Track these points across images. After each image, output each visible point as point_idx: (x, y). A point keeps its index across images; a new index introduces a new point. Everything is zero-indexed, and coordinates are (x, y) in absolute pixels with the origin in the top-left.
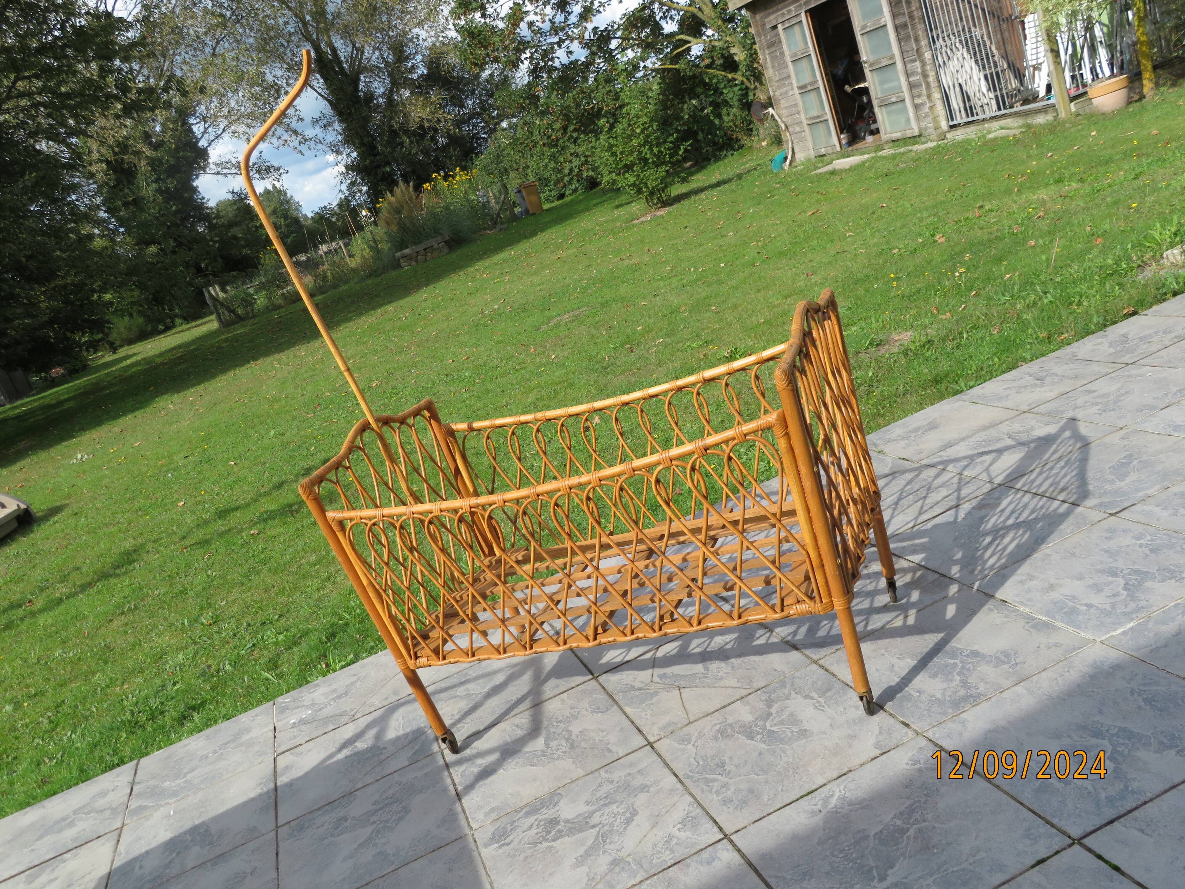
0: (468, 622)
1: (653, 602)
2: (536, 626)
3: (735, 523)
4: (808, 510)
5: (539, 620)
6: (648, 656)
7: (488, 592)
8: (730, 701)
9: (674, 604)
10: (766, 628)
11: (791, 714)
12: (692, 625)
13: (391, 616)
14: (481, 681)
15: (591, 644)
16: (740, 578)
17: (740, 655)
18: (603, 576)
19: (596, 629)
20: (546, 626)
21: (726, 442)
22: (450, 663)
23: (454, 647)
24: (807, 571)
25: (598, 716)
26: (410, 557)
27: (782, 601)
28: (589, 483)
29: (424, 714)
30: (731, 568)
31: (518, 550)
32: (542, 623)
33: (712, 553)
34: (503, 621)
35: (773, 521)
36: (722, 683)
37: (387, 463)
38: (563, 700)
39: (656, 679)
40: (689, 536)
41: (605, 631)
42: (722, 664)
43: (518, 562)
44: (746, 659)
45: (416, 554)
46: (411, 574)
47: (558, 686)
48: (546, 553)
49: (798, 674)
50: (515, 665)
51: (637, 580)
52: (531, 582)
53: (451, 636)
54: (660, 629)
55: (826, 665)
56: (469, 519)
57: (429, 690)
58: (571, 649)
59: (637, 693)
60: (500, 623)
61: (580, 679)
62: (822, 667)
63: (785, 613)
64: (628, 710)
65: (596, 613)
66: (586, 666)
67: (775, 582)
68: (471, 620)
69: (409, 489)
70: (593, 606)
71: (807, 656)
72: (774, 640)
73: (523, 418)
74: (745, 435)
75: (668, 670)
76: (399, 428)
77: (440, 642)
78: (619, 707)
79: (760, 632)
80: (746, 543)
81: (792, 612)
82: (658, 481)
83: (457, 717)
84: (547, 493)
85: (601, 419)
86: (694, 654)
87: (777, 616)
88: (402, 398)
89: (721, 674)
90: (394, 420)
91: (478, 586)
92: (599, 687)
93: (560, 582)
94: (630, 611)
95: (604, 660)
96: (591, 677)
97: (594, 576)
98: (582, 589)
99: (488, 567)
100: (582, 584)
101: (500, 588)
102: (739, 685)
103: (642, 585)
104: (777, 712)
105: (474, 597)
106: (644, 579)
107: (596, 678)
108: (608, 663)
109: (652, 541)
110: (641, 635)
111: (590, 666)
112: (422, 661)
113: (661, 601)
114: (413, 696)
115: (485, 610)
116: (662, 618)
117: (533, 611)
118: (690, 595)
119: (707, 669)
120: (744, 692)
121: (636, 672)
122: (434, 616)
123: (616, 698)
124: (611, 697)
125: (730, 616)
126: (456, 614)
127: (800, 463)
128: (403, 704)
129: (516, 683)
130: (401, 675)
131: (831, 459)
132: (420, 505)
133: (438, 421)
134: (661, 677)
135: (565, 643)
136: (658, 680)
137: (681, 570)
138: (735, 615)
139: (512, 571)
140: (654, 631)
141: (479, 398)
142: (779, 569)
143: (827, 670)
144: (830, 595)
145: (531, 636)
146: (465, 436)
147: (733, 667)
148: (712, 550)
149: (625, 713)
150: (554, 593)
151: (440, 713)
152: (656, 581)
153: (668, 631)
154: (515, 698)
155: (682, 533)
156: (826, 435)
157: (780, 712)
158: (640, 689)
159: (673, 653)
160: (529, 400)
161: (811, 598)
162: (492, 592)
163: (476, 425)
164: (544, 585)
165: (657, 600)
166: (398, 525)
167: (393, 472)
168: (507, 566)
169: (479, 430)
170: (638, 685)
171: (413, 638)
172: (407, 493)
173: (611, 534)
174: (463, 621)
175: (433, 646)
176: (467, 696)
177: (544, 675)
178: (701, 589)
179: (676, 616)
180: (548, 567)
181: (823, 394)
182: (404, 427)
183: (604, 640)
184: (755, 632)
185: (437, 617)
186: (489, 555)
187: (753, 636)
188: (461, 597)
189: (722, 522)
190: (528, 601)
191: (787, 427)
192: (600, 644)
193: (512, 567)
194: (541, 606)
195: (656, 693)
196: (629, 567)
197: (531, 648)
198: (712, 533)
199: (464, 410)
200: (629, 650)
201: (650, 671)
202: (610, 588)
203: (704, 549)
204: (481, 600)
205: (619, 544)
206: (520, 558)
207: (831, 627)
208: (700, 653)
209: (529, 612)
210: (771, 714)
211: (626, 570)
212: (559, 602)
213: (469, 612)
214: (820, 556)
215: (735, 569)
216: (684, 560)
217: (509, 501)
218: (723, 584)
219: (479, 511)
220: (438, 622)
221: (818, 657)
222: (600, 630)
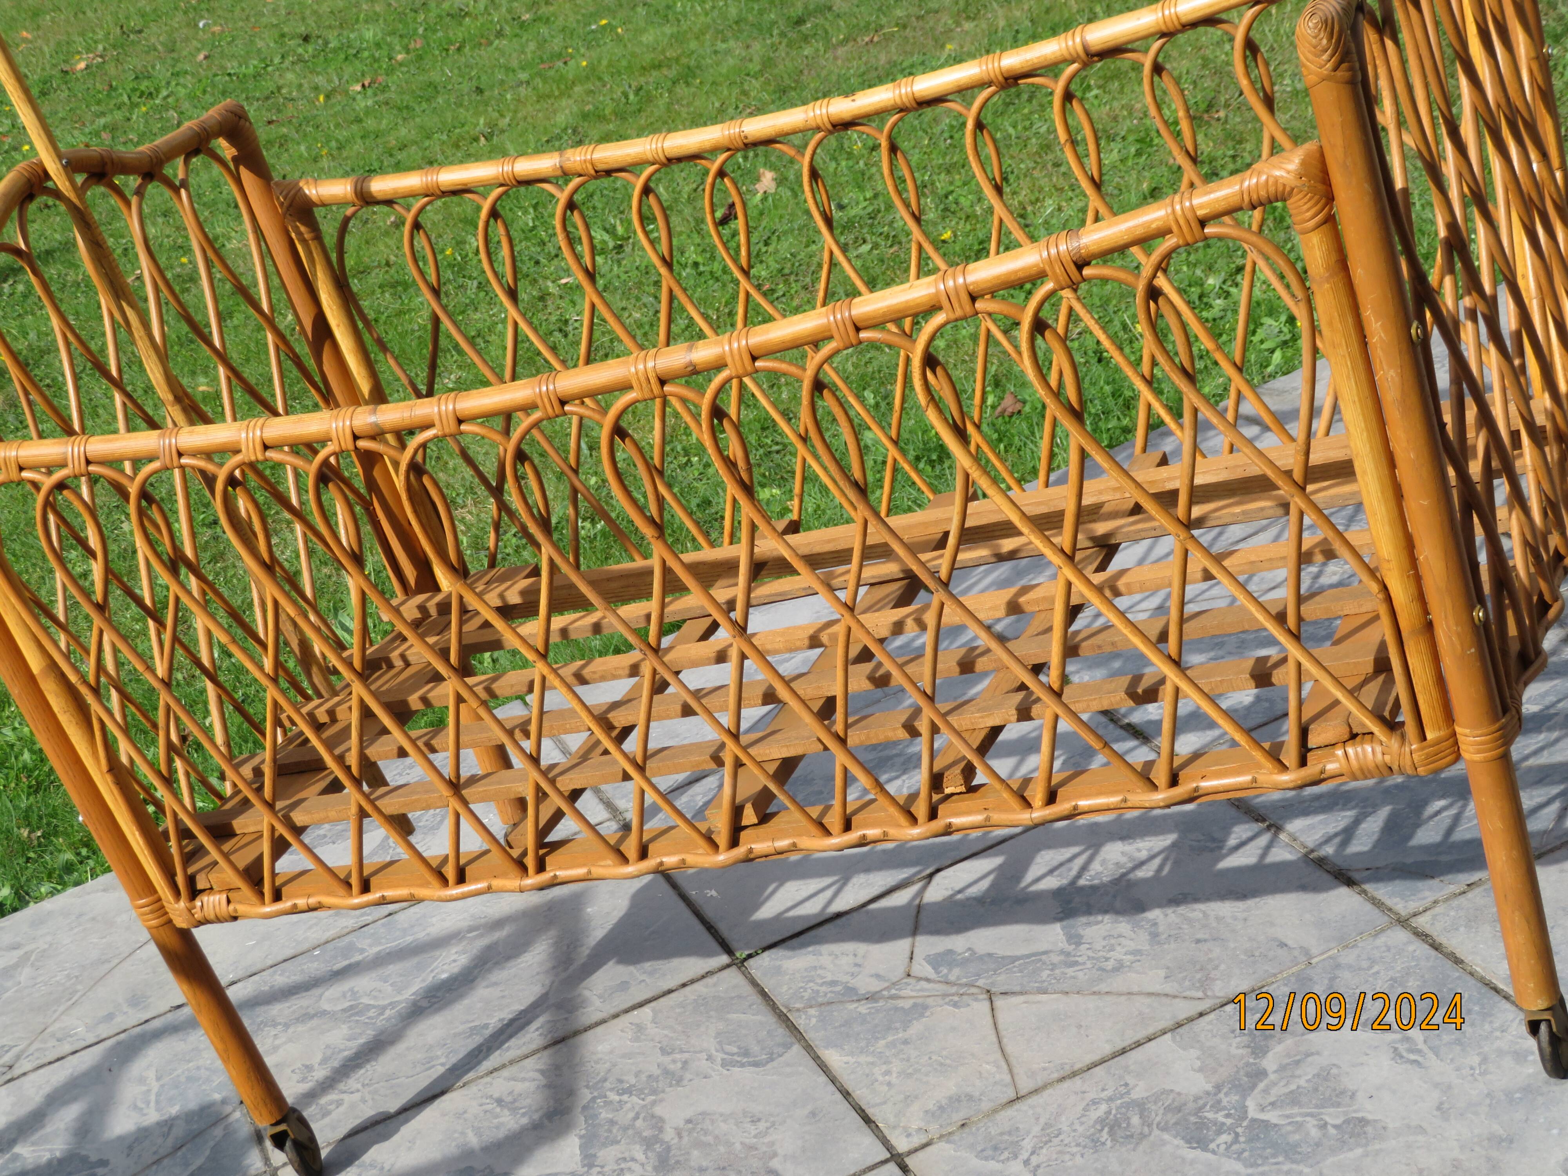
0: (349, 789)
1: (914, 733)
2: (556, 801)
3: (1167, 499)
4: (1391, 463)
5: (567, 783)
6: (901, 898)
7: (414, 701)
8: (1140, 1035)
9: (976, 740)
10: (1258, 818)
11: (1324, 1075)
12: (1027, 804)
13: (114, 767)
14: (393, 969)
15: (723, 857)
16: (1177, 663)
17: (1177, 900)
18: (762, 655)
19: (737, 811)
20: (588, 804)
21: (1145, 241)
22: (294, 910)
23: (309, 864)
24: (1383, 646)
25: (739, 1073)
26: (174, 588)
27: (1304, 733)
28: (720, 366)
29: (219, 1063)
30: (1153, 634)
31: (508, 576)
32: (575, 795)
33: (1099, 589)
34: (456, 786)
35: (1285, 490)
36: (1118, 983)
37: (104, 301)
38: (640, 1028)
39: (922, 968)
40: (1030, 538)
41: (764, 818)
42: (1123, 926)
43: (506, 612)
44: (1196, 911)
45: (193, 583)
46: (175, 639)
47: (624, 986)
48: (593, 583)
49: (1349, 957)
50: (498, 924)
51: (867, 667)
52: (540, 668)
53: (298, 831)
54: (933, 815)
55: (1436, 932)
56: (355, 471)
57: (234, 994)
58: (664, 874)
59: (863, 1008)
60: (445, 791)
61: (694, 965)
62: (1422, 936)
63: (1311, 770)
64: (833, 1058)
65: (738, 764)
66: (710, 928)
67: (1284, 677)
68: (357, 783)
69: (171, 381)
70: (730, 744)
71: (1377, 904)
72: (1281, 854)
73: (526, 166)
74: (1203, 223)
75: (959, 943)
76: (140, 192)
77: (266, 847)
78: (809, 1048)
79: (1241, 831)
80: (1198, 562)
81: (1332, 767)
82: (930, 361)
83: (320, 1074)
84: (592, 394)
85: (781, 181)
86: (1040, 895)
87: (1285, 778)
88: (166, 107)
89: (1118, 954)
90: (125, 168)
91: (384, 681)
92: (747, 989)
93: (634, 670)
94: (841, 758)
95: (767, 911)
96: (724, 959)
97: (734, 654)
98: (698, 694)
99: (416, 625)
100: (694, 678)
101: (450, 687)
102: (1169, 988)
103: (881, 681)
104: (1282, 1068)
105: (367, 714)
106: (888, 666)
107: (740, 964)
108: (778, 918)
109: (913, 549)
110: (872, 833)
111: (723, 928)
112: (212, 902)
113: (935, 730)
114: (187, 1011)
115: (402, 753)
116: (936, 781)
117: (550, 754)
118: (1024, 714)
119: (1075, 939)
120: (1185, 1009)
121: (862, 948)
122: (247, 771)
123: (800, 1022)
124: (784, 1019)
125: (1145, 776)
126: (317, 766)
127: (1368, 313)
128: (158, 1035)
129: (498, 975)
130: (153, 949)
131: (1467, 302)
132: (201, 428)
133: (261, 170)
134: (936, 961)
135: (643, 854)
136: (927, 971)
137: (1002, 639)
138: (1160, 775)
139: (486, 636)
140: (913, 820)
141: (405, 111)
142: (1296, 637)
143: (1436, 947)
144: (1449, 717)
145: (542, 833)
146: (346, 220)
147: (1154, 935)
148: (1098, 578)
149: (824, 1067)
150: (615, 706)
151: (269, 1061)
152: (923, 671)
153: (957, 821)
154: (495, 1020)
155: (1007, 529)
156: (1452, 226)
157: (1287, 1069)
158: (871, 997)
159: (974, 891)
160: (561, 119)
161: (1392, 725)
162: (424, 700)
163: (380, 186)
164: (582, 681)
165: (923, 726)
166: (133, 490)
167: (122, 327)
168: (472, 625)
169: (389, 202)
170: (865, 984)
171: (185, 834)
172: (163, 392)
173: (794, 527)
174: (335, 787)
175: (243, 859)
176: (353, 1011)
177: (585, 952)
178: (1058, 695)
179: (980, 778)
180: (597, 628)
181: (1449, 100)
182: (154, 189)
183: (760, 847)
184: (1227, 831)
185: (258, 772)
186: (420, 590)
187: (1222, 841)
188: (331, 713)
189: (1131, 496)
190: (533, 728)
191: (1330, 198)
192: (749, 859)
193: (487, 625)
194: (576, 741)
195: (920, 1009)
196: (839, 630)
197: (541, 867)
198: (1101, 528)
199: (358, 146)
200: (845, 881)
201: (903, 945)
202: (782, 693)
203: (1068, 573)
204: (386, 720)
205: (814, 561)
206: (514, 598)
207: (1457, 819)
208: (1058, 893)
209: (535, 760)
210: (1262, 1074)
211: (834, 638)
212: (627, 731)
213: (352, 760)
214: (1421, 598)
215: (1163, 637)
216: (1014, 608)
217: (471, 419)
218: (1125, 681)
219: (386, 449)
220: (259, 790)
221: (1413, 905)
222: (749, 816)
